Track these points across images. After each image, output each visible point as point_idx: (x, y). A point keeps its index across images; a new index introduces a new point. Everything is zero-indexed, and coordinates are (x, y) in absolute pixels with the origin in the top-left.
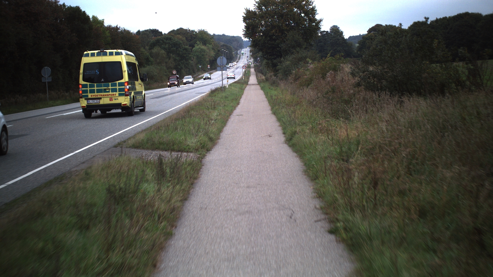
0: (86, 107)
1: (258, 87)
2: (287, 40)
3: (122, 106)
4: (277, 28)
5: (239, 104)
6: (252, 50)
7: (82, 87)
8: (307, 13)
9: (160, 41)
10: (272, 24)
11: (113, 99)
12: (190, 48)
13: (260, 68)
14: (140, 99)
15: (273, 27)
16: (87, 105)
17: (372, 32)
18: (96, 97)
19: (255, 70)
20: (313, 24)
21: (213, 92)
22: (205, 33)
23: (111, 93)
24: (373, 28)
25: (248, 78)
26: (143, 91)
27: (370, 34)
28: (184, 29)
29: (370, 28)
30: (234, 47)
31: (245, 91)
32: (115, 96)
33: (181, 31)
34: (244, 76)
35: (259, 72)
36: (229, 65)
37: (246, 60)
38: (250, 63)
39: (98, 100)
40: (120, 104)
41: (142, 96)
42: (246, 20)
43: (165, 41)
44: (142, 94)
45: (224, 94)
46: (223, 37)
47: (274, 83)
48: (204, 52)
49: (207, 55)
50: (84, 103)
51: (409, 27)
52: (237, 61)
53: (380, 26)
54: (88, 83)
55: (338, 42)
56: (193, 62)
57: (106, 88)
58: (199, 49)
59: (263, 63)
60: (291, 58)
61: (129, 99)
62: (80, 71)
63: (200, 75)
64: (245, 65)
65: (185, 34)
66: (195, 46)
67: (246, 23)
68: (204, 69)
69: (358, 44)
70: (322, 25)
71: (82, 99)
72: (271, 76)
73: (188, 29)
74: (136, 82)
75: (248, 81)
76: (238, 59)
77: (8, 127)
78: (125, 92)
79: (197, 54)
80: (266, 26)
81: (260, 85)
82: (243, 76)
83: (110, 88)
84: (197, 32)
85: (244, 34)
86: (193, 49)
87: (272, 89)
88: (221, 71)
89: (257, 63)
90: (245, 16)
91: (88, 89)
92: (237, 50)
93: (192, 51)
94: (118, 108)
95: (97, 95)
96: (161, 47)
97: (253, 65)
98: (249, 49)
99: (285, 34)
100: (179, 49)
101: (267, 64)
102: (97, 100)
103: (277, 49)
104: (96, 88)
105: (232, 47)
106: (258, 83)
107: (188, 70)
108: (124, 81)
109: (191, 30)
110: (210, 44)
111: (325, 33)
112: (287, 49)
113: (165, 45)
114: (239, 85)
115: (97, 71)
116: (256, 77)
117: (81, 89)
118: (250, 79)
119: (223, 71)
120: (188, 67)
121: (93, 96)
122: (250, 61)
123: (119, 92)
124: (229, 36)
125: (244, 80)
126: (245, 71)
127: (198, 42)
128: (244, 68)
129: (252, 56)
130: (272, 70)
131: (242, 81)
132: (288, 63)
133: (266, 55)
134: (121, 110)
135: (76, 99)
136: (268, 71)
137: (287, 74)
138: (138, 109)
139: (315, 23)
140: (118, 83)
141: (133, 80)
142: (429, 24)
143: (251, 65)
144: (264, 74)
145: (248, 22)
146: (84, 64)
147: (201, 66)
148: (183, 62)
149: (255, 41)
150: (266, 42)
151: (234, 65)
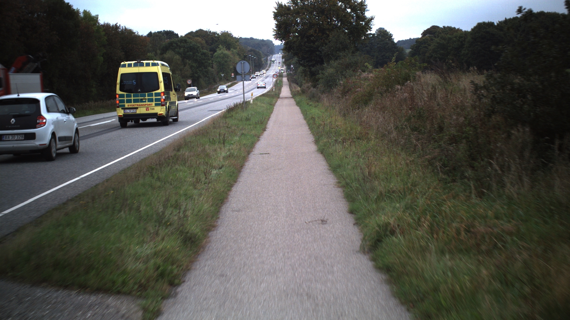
0: (123, 116)
1: (292, 101)
2: (329, 42)
3: (158, 115)
4: (316, 27)
5: (265, 130)
6: (285, 56)
7: (119, 97)
8: (354, 9)
9: (174, 44)
10: (309, 22)
11: (149, 109)
12: (210, 53)
13: (295, 77)
14: (174, 109)
15: (311, 25)
16: (123, 115)
17: (427, 34)
18: (133, 107)
19: (288, 80)
20: (362, 23)
21: (230, 110)
22: (228, 36)
23: (147, 103)
24: (428, 30)
25: (280, 89)
26: (177, 101)
27: (425, 37)
28: (204, 31)
29: (425, 30)
30: (263, 53)
31: (275, 107)
32: (151, 106)
33: (200, 33)
34: (275, 86)
35: (293, 81)
36: (256, 74)
37: (277, 68)
38: (283, 71)
39: (135, 110)
40: (156, 114)
41: (176, 105)
42: (278, 17)
43: (179, 44)
44: (176, 104)
45: (244, 115)
46: (251, 40)
47: (314, 97)
48: (228, 58)
49: (230, 61)
50: (121, 112)
51: (472, 29)
52: (266, 69)
53: (436, 28)
54: (125, 93)
55: (386, 47)
56: (213, 70)
57: (142, 98)
58: (221, 54)
59: (297, 71)
60: (336, 64)
61: (165, 109)
62: (117, 82)
64: (276, 73)
65: (205, 36)
66: (216, 51)
67: (277, 21)
68: (227, 79)
69: (411, 49)
70: (373, 24)
71: (119, 109)
72: (308, 88)
73: (209, 30)
74: (171, 92)
75: (279, 94)
76: (268, 67)
77: (79, 129)
78: (161, 102)
79: (220, 60)
80: (303, 24)
81: (294, 99)
82: (273, 87)
83: (147, 98)
84: (220, 34)
85: (275, 35)
86: (214, 55)
87: (311, 105)
88: (242, 80)
89: (290, 71)
90: (276, 11)
91: (125, 99)
92: (267, 56)
93: (212, 57)
94: (154, 118)
95: (134, 105)
96: (174, 52)
97: (285, 73)
98: (281, 55)
99: (326, 34)
100: (197, 54)
101: (304, 72)
102: (133, 110)
103: (317, 53)
104: (132, 98)
105: (260, 52)
106: (292, 96)
107: (207, 79)
108: (160, 92)
109: (213, 32)
110: (235, 48)
111: (371, 36)
112: (329, 53)
113: (180, 49)
114: (267, 99)
115: (134, 81)
116: (290, 88)
117: (118, 99)
118: (282, 90)
119: (244, 80)
120: (208, 76)
121: (130, 105)
122: (282, 69)
123: (155, 102)
124: (258, 40)
125: (275, 92)
126: (276, 81)
127: (221, 45)
128: (275, 77)
129: (285, 63)
130: (310, 79)
131: (272, 93)
132: (332, 70)
133: (303, 61)
134: (156, 120)
135: (113, 108)
136: (304, 81)
137: (330, 84)
138: (171, 119)
139: (365, 22)
140: (155, 93)
141: (168, 91)
142: (496, 26)
143: (284, 74)
144: (299, 84)
145: (280, 19)
146: (120, 74)
147: (223, 75)
148: (201, 69)
149: (289, 42)
150: (302, 44)
151: (262, 73)
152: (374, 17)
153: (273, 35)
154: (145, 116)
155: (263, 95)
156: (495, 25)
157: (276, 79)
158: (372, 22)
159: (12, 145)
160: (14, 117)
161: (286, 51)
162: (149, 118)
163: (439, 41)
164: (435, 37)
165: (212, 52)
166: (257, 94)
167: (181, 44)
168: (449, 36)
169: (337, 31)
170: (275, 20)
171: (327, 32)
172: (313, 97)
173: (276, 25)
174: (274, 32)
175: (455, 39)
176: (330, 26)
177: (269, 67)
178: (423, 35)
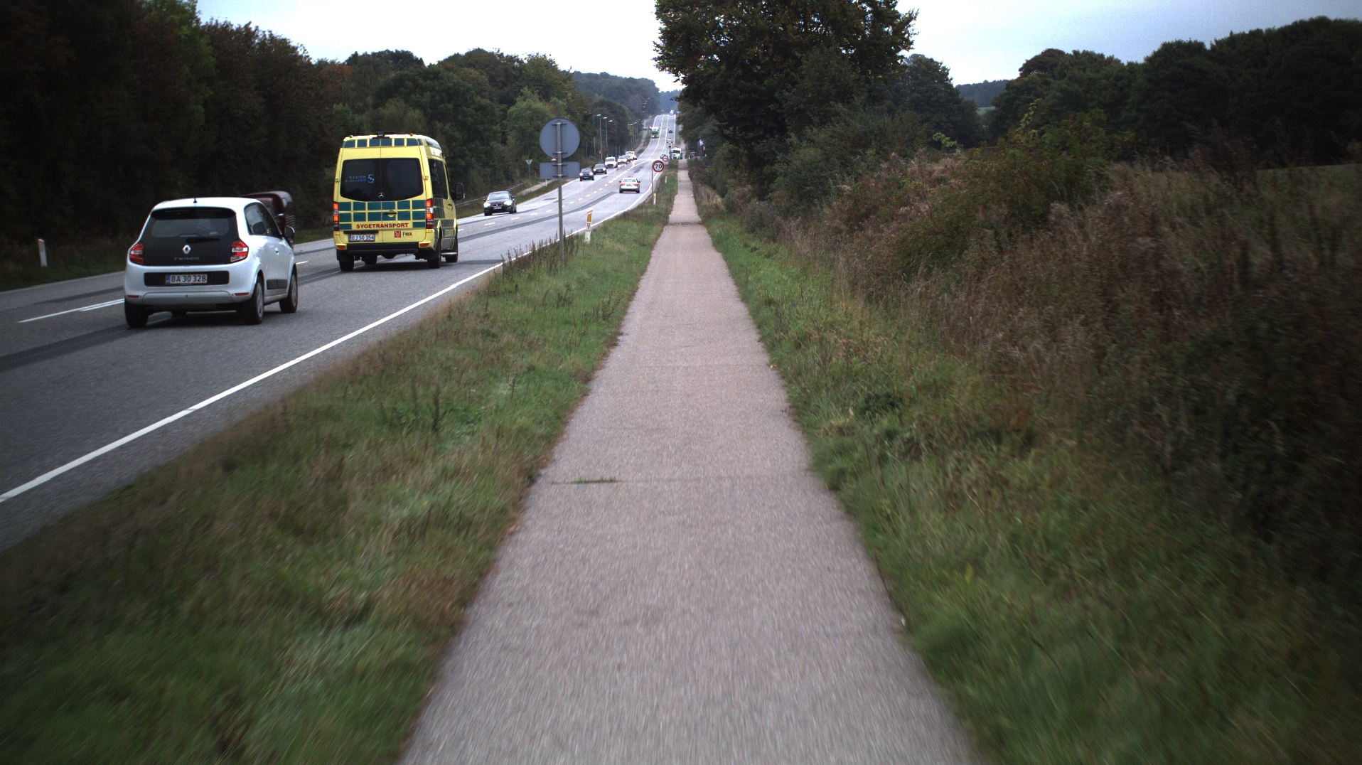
0: (346, 249)
1: (702, 235)
2: (802, 78)
3: (420, 247)
4: (767, 38)
6: (685, 117)
7: (339, 209)
9: (407, 82)
10: (749, 25)
11: (402, 234)
12: (499, 106)
13: (707, 170)
14: (450, 235)
15: (756, 34)
16: (347, 245)
17: (1033, 71)
18: (368, 229)
19: (691, 176)
20: (886, 29)
22: (546, 66)
23: (397, 221)
24: (1036, 59)
25: (670, 199)
26: (455, 220)
27: (1029, 76)
28: (487, 52)
29: (1029, 59)
30: (632, 110)
31: (654, 253)
32: (405, 227)
33: (478, 59)
34: (657, 193)
35: (703, 180)
36: (607, 163)
37: (665, 146)
38: (678, 155)
39: (371, 236)
40: (417, 243)
41: (453, 228)
42: (667, 11)
43: (421, 81)
44: (453, 225)
47: (763, 226)
48: (543, 119)
50: (342, 240)
52: (638, 149)
53: (1057, 55)
54: (352, 201)
55: (933, 99)
56: (506, 148)
57: (388, 211)
58: (527, 109)
59: (715, 154)
60: (822, 136)
61: (433, 235)
62: (335, 177)
63: (528, 187)
64: (661, 160)
65: (487, 66)
66: (515, 101)
67: (665, 21)
69: (992, 105)
70: (914, 32)
71: (338, 233)
72: (745, 199)
73: (499, 51)
74: (444, 201)
75: (668, 212)
76: (642, 144)
77: (299, 266)
78: (426, 219)
79: (523, 125)
80: (734, 31)
81: (708, 227)
82: (652, 194)
83: (396, 210)
84: (526, 62)
85: (659, 58)
86: (510, 111)
87: (755, 249)
89: (696, 155)
91: (352, 212)
92: (642, 117)
93: (503, 117)
94: (409, 253)
95: (370, 226)
96: (407, 101)
97: (684, 160)
98: (675, 114)
99: (794, 57)
100: (465, 108)
101: (732, 158)
102: (368, 235)
103: (769, 106)
104: (367, 211)
105: (624, 107)
106: (700, 220)
107: (489, 170)
108: (424, 199)
109: (507, 56)
110: (562, 96)
112: (802, 106)
113: (422, 95)
114: (634, 228)
115: (371, 177)
116: (695, 197)
117: (337, 212)
118: (675, 202)
120: (491, 163)
121: (362, 226)
122: (676, 149)
123: (413, 219)
124: (620, 78)
125: (657, 207)
126: (662, 179)
127: (526, 88)
128: (658, 169)
129: (683, 134)
130: (749, 176)
131: (649, 211)
132: (812, 151)
133: (731, 128)
134: (414, 257)
135: (327, 230)
136: (731, 181)
137: (808, 191)
138: (444, 256)
139: (893, 25)
140: (413, 201)
141: (439, 197)
142: (1209, 51)
143: (680, 161)
144: (718, 188)
145: (673, 18)
146: (343, 161)
147: (531, 161)
148: (473, 146)
149: (696, 78)
150: (731, 82)
151: (625, 160)
152: (916, 14)
153: (655, 59)
154: (391, 249)
155: (625, 216)
156: (1206, 50)
157: (661, 173)
158: (910, 26)
159: (185, 294)
160: (189, 241)
161: (688, 101)
162: (399, 253)
163: (1065, 86)
164: (1054, 77)
165: (504, 106)
166: (610, 212)
167: (425, 81)
168: (1092, 75)
169: (822, 52)
170: (660, 20)
171: (798, 54)
172: (761, 224)
173: (663, 31)
174: (657, 51)
175: (1104, 81)
176: (804, 38)
177: (644, 146)
178: (1024, 72)
